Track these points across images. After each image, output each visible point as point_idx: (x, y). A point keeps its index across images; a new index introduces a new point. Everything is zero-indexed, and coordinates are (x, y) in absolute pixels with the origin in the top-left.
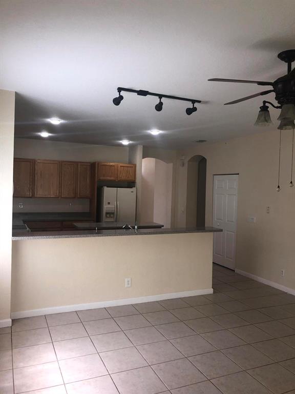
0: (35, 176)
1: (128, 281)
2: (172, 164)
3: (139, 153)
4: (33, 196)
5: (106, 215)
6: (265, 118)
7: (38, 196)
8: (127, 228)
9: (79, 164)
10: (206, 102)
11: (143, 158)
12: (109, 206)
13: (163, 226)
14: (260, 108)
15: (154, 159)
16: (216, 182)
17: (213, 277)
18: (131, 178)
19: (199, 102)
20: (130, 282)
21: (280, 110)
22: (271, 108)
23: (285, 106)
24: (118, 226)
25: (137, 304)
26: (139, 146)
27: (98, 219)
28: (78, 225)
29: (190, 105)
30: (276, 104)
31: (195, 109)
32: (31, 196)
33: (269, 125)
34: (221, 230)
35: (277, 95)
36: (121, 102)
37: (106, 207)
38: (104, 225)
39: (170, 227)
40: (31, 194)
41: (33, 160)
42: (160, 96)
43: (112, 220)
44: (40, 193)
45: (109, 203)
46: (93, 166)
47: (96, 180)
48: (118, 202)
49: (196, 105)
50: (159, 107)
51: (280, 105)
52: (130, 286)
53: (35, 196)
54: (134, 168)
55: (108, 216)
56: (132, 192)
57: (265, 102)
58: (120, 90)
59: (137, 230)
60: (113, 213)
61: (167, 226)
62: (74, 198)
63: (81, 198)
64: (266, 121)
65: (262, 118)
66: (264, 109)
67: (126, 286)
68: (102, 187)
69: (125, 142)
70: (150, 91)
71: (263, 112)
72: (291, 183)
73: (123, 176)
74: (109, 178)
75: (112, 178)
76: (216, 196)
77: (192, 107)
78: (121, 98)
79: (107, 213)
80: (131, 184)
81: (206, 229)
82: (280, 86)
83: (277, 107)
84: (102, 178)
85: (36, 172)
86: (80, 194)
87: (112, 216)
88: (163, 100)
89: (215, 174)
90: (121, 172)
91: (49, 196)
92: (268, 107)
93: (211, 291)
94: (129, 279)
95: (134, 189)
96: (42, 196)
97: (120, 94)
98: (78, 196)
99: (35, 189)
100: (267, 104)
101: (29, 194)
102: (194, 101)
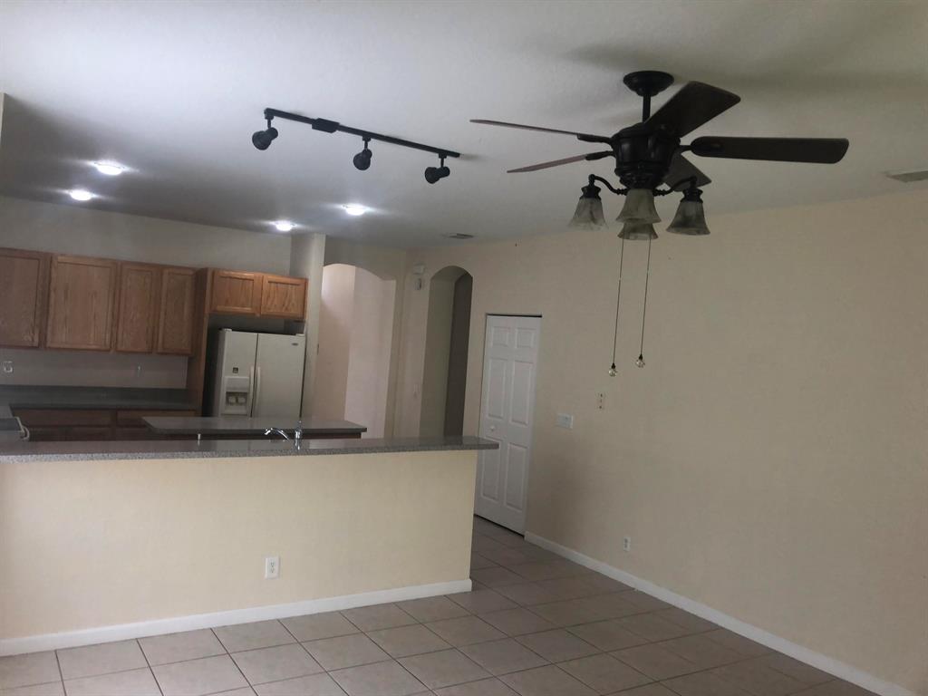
0: (49, 296)
1: (272, 565)
2: (394, 282)
3: (316, 251)
4: (42, 345)
5: (227, 399)
6: (591, 213)
7: (54, 345)
8: (275, 436)
9: (166, 271)
10: (470, 158)
11: (325, 265)
12: (236, 376)
13: (365, 430)
14: (583, 189)
15: (353, 268)
16: (491, 332)
17: (473, 552)
18: (294, 311)
19: (456, 155)
20: (276, 567)
21: (623, 197)
22: (604, 193)
23: (634, 193)
24: (255, 428)
25: (290, 619)
26: (316, 235)
27: (207, 409)
28: (158, 422)
29: (435, 161)
30: (616, 183)
31: (445, 172)
32: (36, 344)
33: (599, 229)
34: (496, 446)
35: (619, 163)
36: (273, 141)
37: (228, 380)
38: (221, 424)
39: (382, 436)
40: (36, 340)
41: (46, 254)
42: (367, 136)
43: (242, 410)
44: (61, 337)
45: (236, 370)
46: (201, 279)
47: (207, 311)
48: (259, 369)
49: (449, 162)
50: (363, 161)
51: (624, 187)
52: (275, 574)
53: (49, 344)
54: (302, 287)
55: (232, 400)
56: (295, 344)
57: (593, 178)
58: (270, 114)
59: (300, 443)
60: (245, 395)
61: (375, 431)
62: (149, 353)
63: (166, 354)
64: (593, 220)
65: (586, 213)
66: (591, 192)
67: (266, 576)
68: (220, 329)
69: (284, 226)
70: (342, 123)
71: (589, 200)
72: (641, 358)
73: (273, 307)
74: (238, 309)
75: (248, 309)
76: (490, 365)
77: (438, 166)
78: (273, 133)
79: (229, 394)
80: (292, 326)
81: (465, 442)
82: (626, 146)
83: (618, 192)
84: (219, 308)
85: (53, 284)
86: (163, 343)
87: (242, 400)
88: (374, 145)
89: (490, 312)
90: (269, 296)
91: (84, 347)
92: (599, 190)
93: (466, 585)
94: (276, 559)
95: (299, 338)
96: (67, 346)
97: (269, 124)
98: (160, 350)
99: (49, 328)
100: (597, 183)
101: (30, 338)
102: (443, 154)
